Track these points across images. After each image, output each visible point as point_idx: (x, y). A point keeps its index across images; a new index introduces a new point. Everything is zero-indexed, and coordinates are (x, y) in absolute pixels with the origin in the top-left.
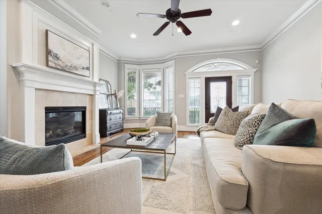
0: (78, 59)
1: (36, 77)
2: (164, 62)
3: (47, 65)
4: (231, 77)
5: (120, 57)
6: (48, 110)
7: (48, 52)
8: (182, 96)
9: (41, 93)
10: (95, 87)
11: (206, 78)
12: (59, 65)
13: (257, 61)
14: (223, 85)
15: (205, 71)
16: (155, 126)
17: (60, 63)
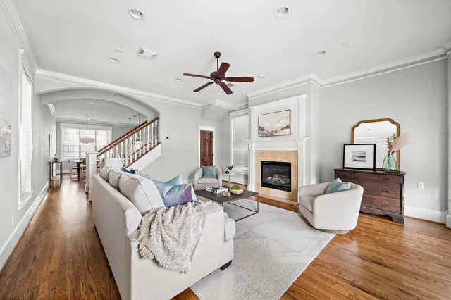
0: (277, 123)
3: (259, 137)
6: (263, 163)
7: (259, 128)
12: (264, 134)
17: (265, 132)
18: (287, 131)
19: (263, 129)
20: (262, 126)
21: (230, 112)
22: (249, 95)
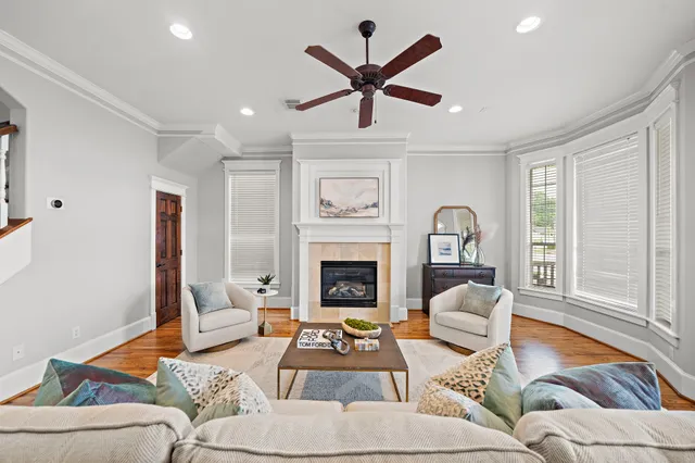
0: (357, 196)
1: (309, 232)
2: (647, 103)
3: (321, 217)
6: (324, 264)
9: (314, 247)
10: (389, 231)
12: (332, 213)
17: (333, 209)
18: (374, 211)
19: (330, 204)
20: (326, 198)
21: (225, 158)
22: (294, 137)
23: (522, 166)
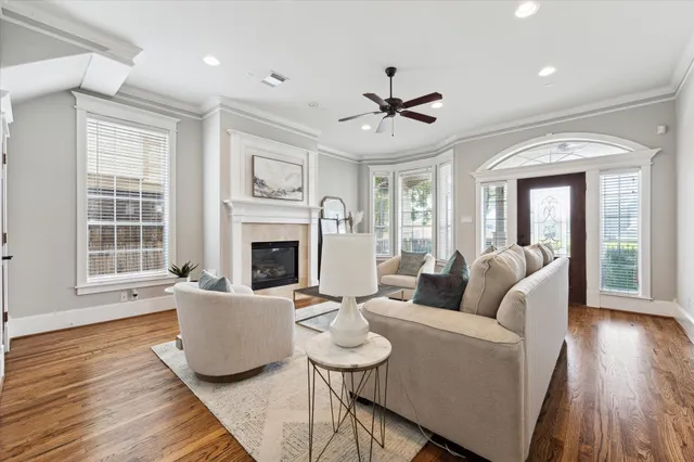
0: (287, 179)
1: (243, 211)
2: (436, 153)
3: (254, 196)
4: (582, 176)
5: (361, 156)
6: (255, 246)
7: (255, 180)
8: (466, 219)
9: (248, 227)
10: (310, 213)
11: (519, 181)
12: (265, 193)
13: (661, 129)
14: (564, 194)
15: (517, 165)
16: (396, 273)
17: (266, 189)
18: (298, 195)
19: (262, 184)
20: (258, 176)
23: (371, 174)
